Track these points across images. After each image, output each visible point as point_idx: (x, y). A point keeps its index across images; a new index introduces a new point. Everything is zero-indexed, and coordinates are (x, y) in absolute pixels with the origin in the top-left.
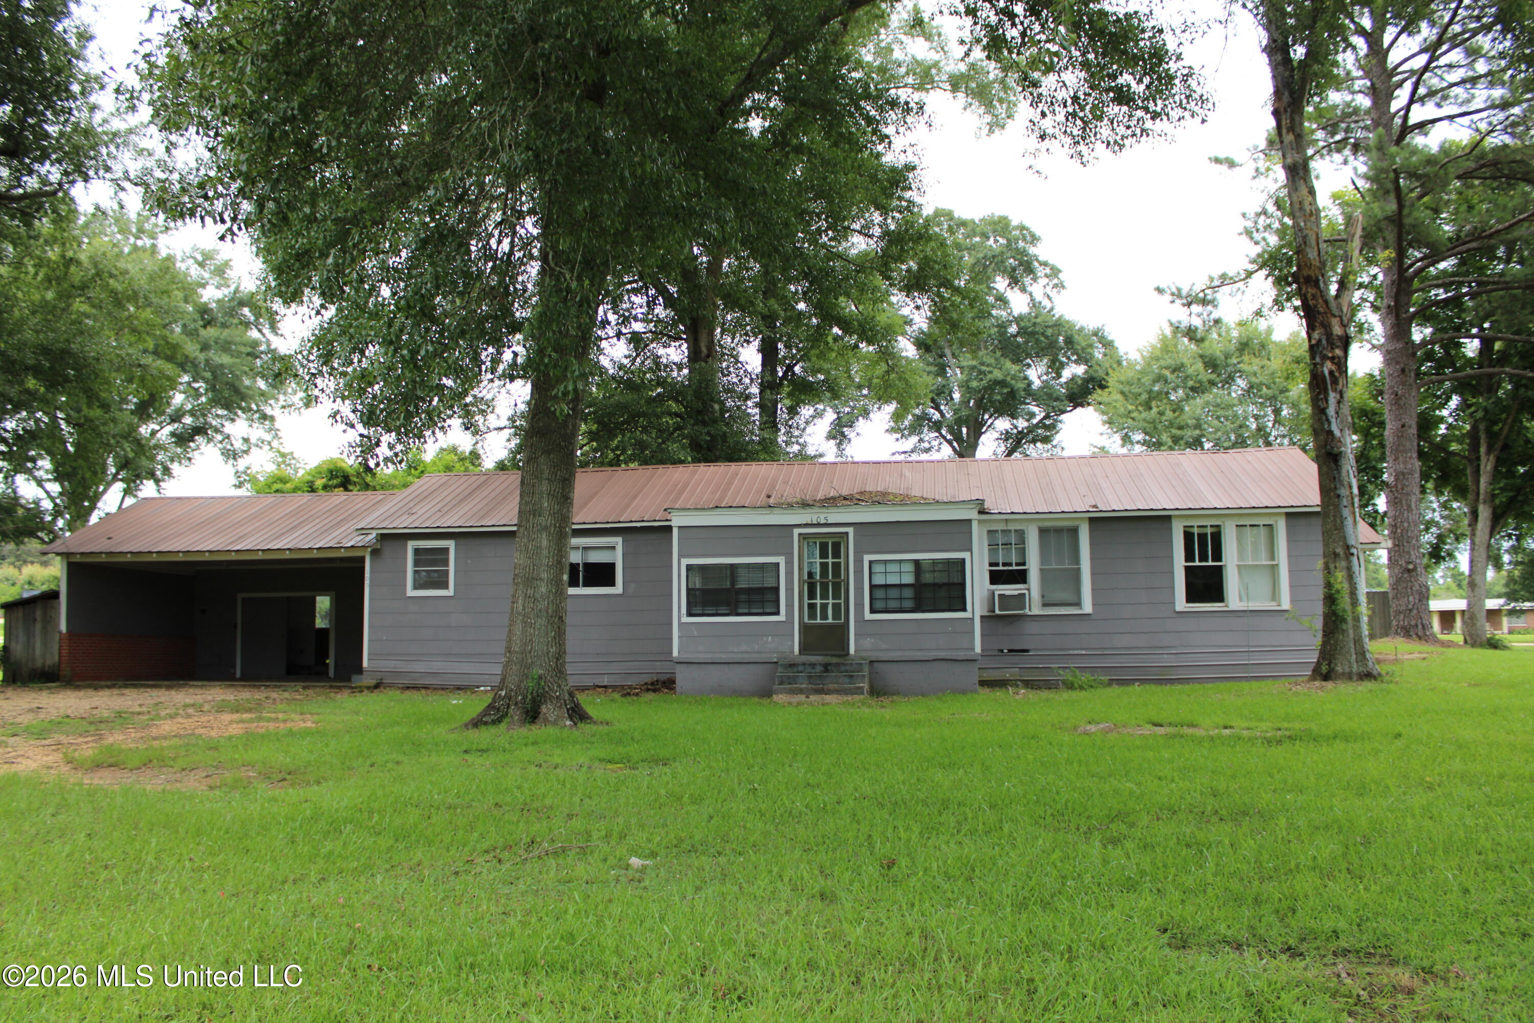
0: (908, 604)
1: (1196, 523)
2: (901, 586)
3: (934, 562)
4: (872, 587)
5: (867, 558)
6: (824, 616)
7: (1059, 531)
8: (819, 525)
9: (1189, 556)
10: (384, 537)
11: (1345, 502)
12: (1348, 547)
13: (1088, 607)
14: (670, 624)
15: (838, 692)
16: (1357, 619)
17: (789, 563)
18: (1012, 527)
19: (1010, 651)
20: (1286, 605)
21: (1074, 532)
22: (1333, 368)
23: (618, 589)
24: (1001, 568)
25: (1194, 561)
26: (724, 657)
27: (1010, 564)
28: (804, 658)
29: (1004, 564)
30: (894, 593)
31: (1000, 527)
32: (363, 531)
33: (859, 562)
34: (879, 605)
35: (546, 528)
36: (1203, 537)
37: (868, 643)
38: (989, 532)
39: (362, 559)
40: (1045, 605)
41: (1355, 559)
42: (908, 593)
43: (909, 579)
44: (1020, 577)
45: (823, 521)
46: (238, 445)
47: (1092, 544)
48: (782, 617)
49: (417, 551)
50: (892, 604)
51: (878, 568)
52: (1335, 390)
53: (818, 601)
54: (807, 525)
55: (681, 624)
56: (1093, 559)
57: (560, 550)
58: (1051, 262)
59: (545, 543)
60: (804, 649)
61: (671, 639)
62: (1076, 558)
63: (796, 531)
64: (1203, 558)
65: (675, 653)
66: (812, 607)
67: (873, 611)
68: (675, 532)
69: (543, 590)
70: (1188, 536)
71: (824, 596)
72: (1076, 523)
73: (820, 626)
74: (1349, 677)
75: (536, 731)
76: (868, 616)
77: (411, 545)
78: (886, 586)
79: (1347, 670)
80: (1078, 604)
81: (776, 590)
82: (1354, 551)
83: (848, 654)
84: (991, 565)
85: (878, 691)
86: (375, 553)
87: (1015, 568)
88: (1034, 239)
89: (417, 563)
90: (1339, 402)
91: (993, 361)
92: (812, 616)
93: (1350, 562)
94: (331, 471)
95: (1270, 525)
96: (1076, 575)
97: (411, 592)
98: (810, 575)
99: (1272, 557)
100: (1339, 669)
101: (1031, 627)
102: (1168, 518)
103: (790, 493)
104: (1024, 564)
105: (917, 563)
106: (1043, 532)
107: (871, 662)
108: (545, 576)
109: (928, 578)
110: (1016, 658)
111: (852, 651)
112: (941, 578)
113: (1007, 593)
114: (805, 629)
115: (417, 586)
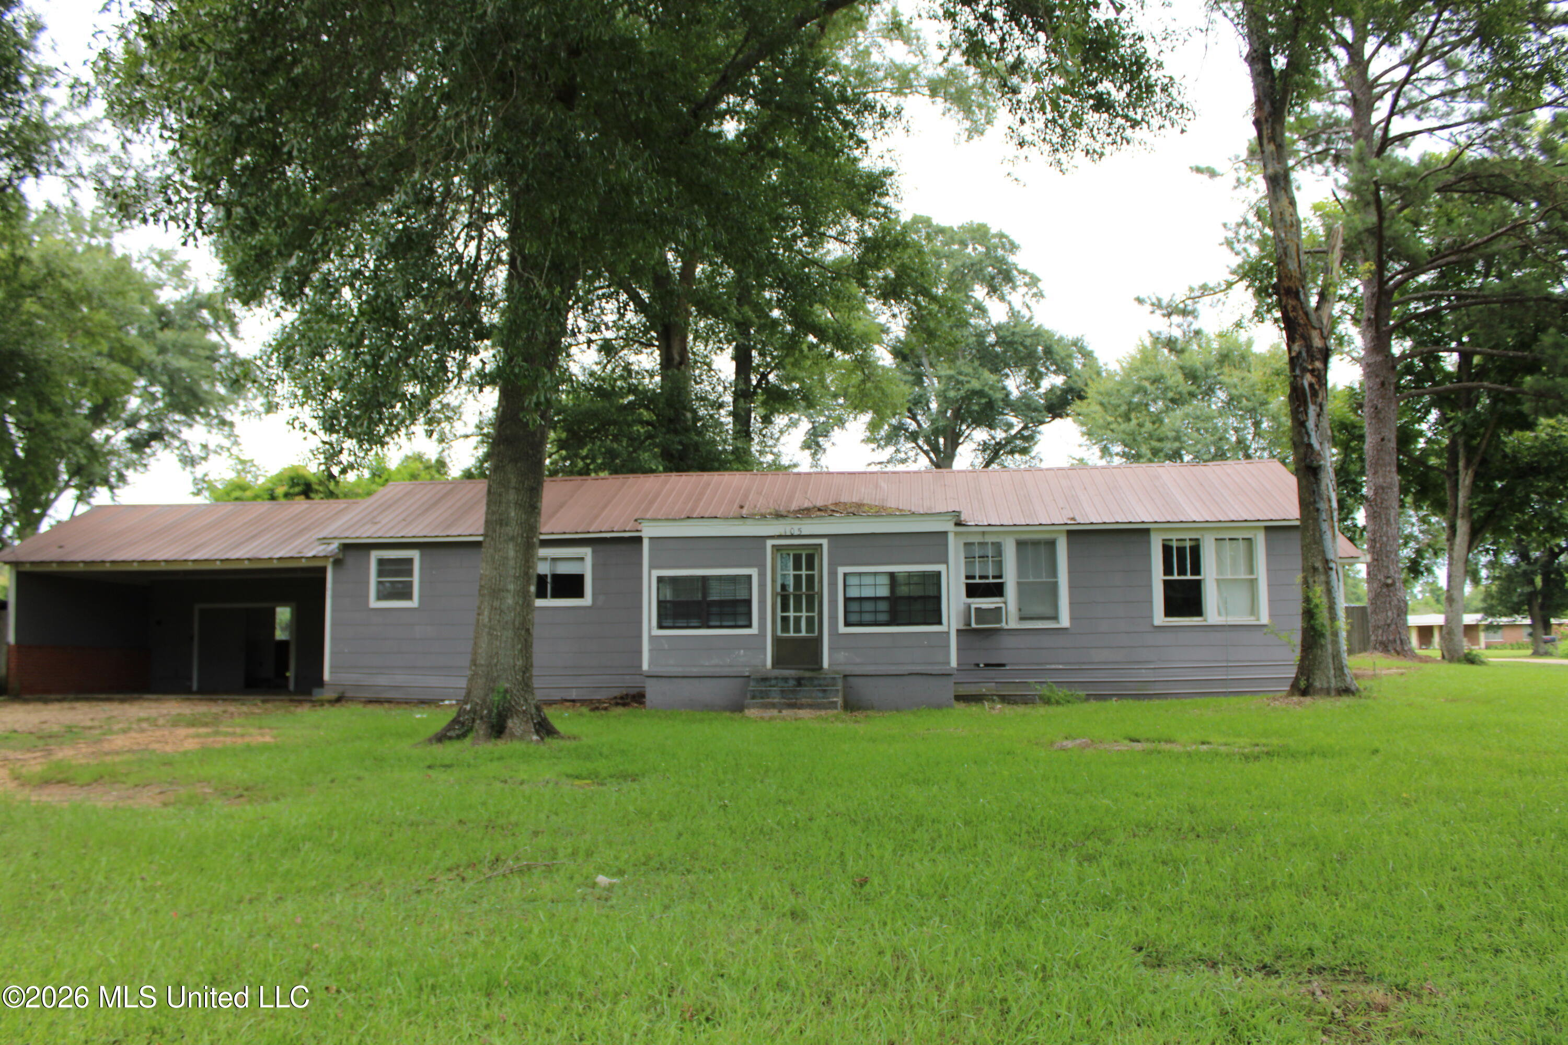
0: (883, 617)
1: (1174, 536)
2: (876, 599)
3: (910, 575)
4: (847, 600)
5: (841, 570)
6: (797, 629)
7: (1036, 543)
8: (792, 536)
9: (1168, 570)
10: (347, 548)
11: (1324, 516)
12: (1327, 561)
13: (1065, 621)
14: (640, 637)
15: (811, 706)
16: (1335, 634)
17: (762, 575)
18: (989, 539)
19: (986, 665)
20: (1264, 619)
21: (1052, 544)
22: (1313, 380)
23: (587, 600)
24: (977, 581)
25: (1172, 574)
26: (695, 671)
27: (987, 577)
28: (777, 672)
29: (981, 577)
30: (868, 606)
31: (976, 539)
32: (324, 540)
33: (833, 574)
34: (854, 618)
35: (512, 539)
36: (1181, 550)
37: (841, 656)
38: (966, 544)
39: (323, 570)
40: (1022, 619)
41: (1333, 573)
42: (883, 606)
43: (884, 592)
44: (997, 590)
45: (796, 533)
47: (1070, 557)
48: (754, 630)
49: (381, 562)
50: (867, 617)
51: (852, 581)
52: (1314, 403)
53: (791, 614)
54: (780, 537)
55: (652, 638)
56: (1071, 572)
57: (527, 561)
58: (1030, 271)
59: (512, 553)
60: (777, 662)
61: (640, 652)
62: (1054, 571)
63: (770, 543)
64: (1182, 571)
65: (645, 666)
66: (785, 620)
67: (847, 624)
68: (646, 543)
69: (510, 601)
70: (1167, 550)
71: (798, 608)
72: (1053, 536)
73: (794, 639)
74: (1327, 692)
75: (501, 746)
76: (842, 629)
77: (375, 555)
78: (861, 599)
79: (1325, 685)
80: (1055, 618)
81: (748, 602)
82: (1333, 565)
83: (821, 668)
84: (967, 577)
85: (852, 705)
86: (338, 563)
87: (991, 581)
88: (1013, 247)
89: (380, 573)
90: (1319, 415)
91: (970, 370)
92: (785, 628)
94: (292, 479)
95: (1249, 540)
96: (1054, 588)
97: (374, 603)
98: (784, 587)
99: (1251, 571)
100: (1317, 684)
101: (1009, 642)
102: (1147, 531)
103: (763, 504)
104: (1000, 577)
105: (892, 575)
106: (1020, 544)
107: (845, 676)
108: (511, 587)
109: (903, 591)
110: (991, 673)
111: (826, 664)
112: (916, 591)
113: (984, 606)
114: (778, 643)
115: (381, 597)
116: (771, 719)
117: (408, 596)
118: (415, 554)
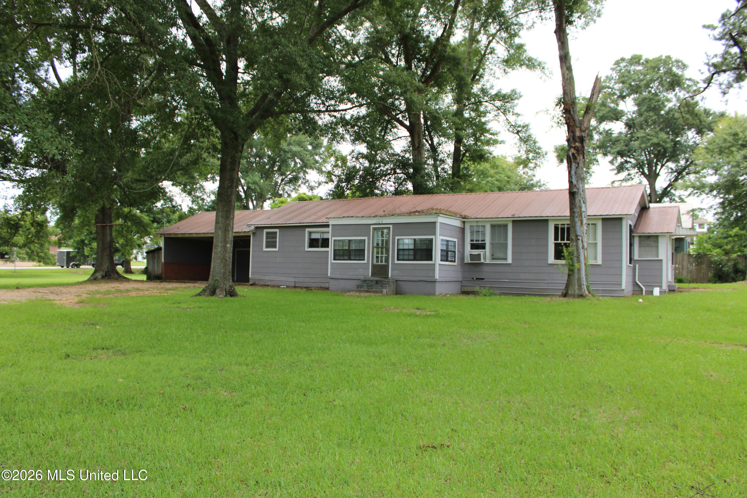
0: (412, 257)
1: (560, 223)
2: (409, 250)
3: (421, 240)
4: (398, 250)
5: (397, 238)
6: (382, 261)
7: (499, 226)
8: (379, 224)
9: (556, 238)
10: (257, 228)
11: (576, 215)
12: (577, 236)
13: (510, 261)
14: (328, 263)
15: (374, 292)
16: (579, 270)
17: (369, 239)
18: (480, 224)
19: (477, 279)
20: (599, 262)
21: (506, 226)
22: (575, 152)
24: (475, 242)
25: (558, 240)
26: (345, 277)
27: (479, 241)
28: (373, 278)
29: (476, 241)
30: (406, 253)
31: (475, 224)
32: (249, 226)
33: (394, 239)
34: (401, 257)
36: (563, 229)
37: (396, 272)
38: (471, 226)
39: (250, 236)
40: (493, 259)
41: (580, 242)
42: (412, 253)
43: (412, 247)
44: (483, 247)
45: (381, 223)
46: (313, 184)
47: (513, 232)
48: (365, 262)
49: (267, 233)
50: (406, 257)
51: (401, 242)
52: (575, 163)
53: (380, 255)
54: (375, 224)
55: (331, 263)
56: (513, 239)
57: (225, 236)
58: (693, 78)
59: (220, 233)
60: (373, 274)
61: (328, 269)
62: (506, 239)
63: (372, 227)
64: (563, 239)
65: (329, 275)
66: (377, 257)
67: (398, 260)
68: (331, 226)
69: (219, 250)
70: (556, 228)
71: (382, 253)
72: (506, 223)
73: (379, 265)
74: (574, 296)
76: (396, 262)
77: (265, 231)
78: (403, 250)
79: (573, 293)
80: (506, 259)
81: (364, 250)
82: (580, 238)
83: (388, 277)
84: (471, 241)
85: (398, 292)
86: (254, 234)
87: (480, 242)
88: (684, 66)
89: (267, 238)
90: (577, 168)
92: (377, 261)
93: (577, 243)
95: (595, 224)
96: (505, 246)
97: (265, 249)
98: (378, 244)
99: (595, 239)
100: (570, 292)
101: (486, 269)
102: (547, 220)
104: (484, 241)
105: (415, 240)
106: (493, 226)
107: (396, 281)
109: (419, 247)
110: (479, 282)
111: (390, 276)
112: (424, 247)
113: (474, 253)
114: (374, 266)
115: (267, 247)
116: (370, 296)
117: (275, 246)
118: (277, 230)
